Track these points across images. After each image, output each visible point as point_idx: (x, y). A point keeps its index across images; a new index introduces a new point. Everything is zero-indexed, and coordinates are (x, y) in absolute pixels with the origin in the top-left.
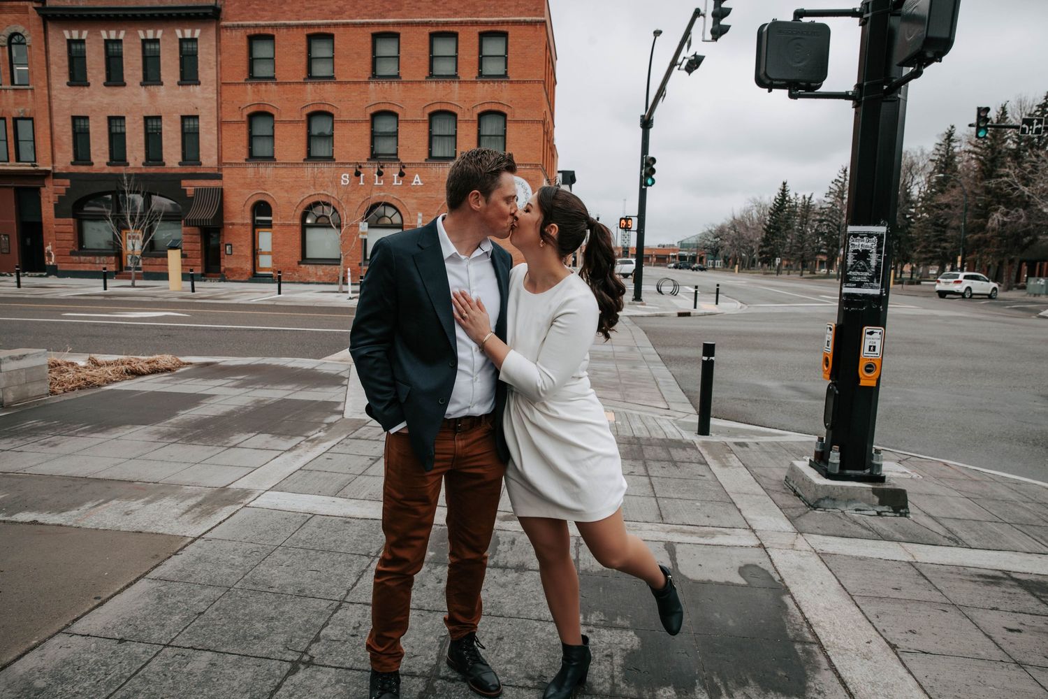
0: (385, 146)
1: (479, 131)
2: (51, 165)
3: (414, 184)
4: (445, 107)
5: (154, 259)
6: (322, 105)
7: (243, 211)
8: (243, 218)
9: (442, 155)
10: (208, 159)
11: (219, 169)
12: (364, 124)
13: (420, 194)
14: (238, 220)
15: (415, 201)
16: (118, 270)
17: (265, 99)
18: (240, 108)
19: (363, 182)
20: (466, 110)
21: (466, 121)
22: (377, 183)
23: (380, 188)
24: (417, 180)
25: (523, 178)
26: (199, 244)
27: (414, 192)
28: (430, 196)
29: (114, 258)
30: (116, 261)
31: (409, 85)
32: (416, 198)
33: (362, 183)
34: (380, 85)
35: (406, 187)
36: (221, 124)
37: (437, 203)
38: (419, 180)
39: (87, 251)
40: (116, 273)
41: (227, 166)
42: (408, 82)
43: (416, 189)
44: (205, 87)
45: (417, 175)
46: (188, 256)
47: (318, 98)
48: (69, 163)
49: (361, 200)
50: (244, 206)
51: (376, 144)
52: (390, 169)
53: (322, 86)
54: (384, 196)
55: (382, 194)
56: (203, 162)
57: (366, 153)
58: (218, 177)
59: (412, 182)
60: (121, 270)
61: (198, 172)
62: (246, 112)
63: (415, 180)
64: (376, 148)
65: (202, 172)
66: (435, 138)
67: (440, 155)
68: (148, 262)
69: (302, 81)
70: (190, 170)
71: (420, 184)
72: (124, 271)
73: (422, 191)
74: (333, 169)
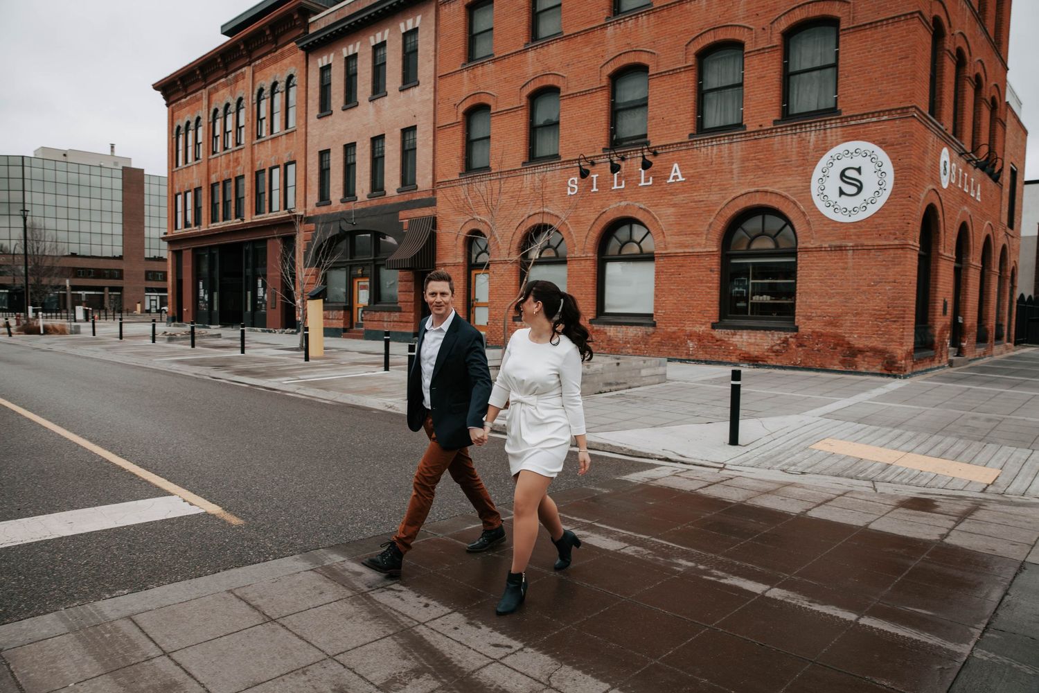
0: (630, 125)
1: (786, 67)
2: (304, 209)
3: (671, 180)
4: (722, 35)
5: (373, 313)
6: (545, 78)
7: (455, 246)
8: (456, 256)
9: (722, 124)
10: (424, 180)
11: (434, 192)
12: (599, 94)
13: (679, 198)
14: (449, 260)
15: (672, 210)
16: (348, 326)
17: (482, 86)
18: (455, 105)
19: (597, 188)
20: (759, 31)
21: (760, 51)
22: (615, 187)
23: (620, 193)
24: (676, 173)
25: (874, 142)
26: (413, 294)
27: (671, 194)
28: (696, 198)
29: (342, 312)
30: (344, 316)
31: (665, 13)
32: (674, 205)
33: (595, 189)
34: (622, 26)
35: (659, 188)
36: (437, 129)
37: (709, 211)
38: (679, 174)
39: (330, 305)
40: (345, 330)
41: (441, 186)
42: (662, 8)
43: (676, 189)
44: (424, 86)
45: (676, 166)
46: (403, 310)
47: (540, 69)
48: (315, 205)
49: (593, 217)
50: (456, 239)
51: (619, 123)
52: (634, 160)
53: (546, 48)
54: (626, 207)
55: (623, 204)
56: (419, 185)
57: (602, 139)
58: (431, 202)
59: (668, 178)
60: (352, 327)
61: (414, 199)
62: (462, 109)
63: (673, 174)
64: (619, 130)
65: (418, 198)
66: (710, 95)
67: (717, 124)
68: (368, 317)
69: (522, 48)
70: (407, 197)
71: (681, 179)
72: (355, 329)
73: (685, 192)
74: (558, 172)
